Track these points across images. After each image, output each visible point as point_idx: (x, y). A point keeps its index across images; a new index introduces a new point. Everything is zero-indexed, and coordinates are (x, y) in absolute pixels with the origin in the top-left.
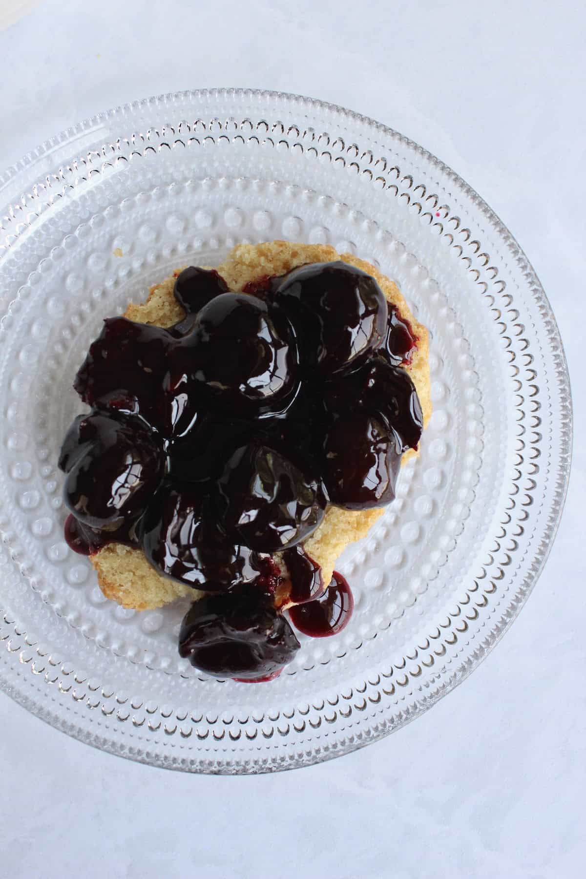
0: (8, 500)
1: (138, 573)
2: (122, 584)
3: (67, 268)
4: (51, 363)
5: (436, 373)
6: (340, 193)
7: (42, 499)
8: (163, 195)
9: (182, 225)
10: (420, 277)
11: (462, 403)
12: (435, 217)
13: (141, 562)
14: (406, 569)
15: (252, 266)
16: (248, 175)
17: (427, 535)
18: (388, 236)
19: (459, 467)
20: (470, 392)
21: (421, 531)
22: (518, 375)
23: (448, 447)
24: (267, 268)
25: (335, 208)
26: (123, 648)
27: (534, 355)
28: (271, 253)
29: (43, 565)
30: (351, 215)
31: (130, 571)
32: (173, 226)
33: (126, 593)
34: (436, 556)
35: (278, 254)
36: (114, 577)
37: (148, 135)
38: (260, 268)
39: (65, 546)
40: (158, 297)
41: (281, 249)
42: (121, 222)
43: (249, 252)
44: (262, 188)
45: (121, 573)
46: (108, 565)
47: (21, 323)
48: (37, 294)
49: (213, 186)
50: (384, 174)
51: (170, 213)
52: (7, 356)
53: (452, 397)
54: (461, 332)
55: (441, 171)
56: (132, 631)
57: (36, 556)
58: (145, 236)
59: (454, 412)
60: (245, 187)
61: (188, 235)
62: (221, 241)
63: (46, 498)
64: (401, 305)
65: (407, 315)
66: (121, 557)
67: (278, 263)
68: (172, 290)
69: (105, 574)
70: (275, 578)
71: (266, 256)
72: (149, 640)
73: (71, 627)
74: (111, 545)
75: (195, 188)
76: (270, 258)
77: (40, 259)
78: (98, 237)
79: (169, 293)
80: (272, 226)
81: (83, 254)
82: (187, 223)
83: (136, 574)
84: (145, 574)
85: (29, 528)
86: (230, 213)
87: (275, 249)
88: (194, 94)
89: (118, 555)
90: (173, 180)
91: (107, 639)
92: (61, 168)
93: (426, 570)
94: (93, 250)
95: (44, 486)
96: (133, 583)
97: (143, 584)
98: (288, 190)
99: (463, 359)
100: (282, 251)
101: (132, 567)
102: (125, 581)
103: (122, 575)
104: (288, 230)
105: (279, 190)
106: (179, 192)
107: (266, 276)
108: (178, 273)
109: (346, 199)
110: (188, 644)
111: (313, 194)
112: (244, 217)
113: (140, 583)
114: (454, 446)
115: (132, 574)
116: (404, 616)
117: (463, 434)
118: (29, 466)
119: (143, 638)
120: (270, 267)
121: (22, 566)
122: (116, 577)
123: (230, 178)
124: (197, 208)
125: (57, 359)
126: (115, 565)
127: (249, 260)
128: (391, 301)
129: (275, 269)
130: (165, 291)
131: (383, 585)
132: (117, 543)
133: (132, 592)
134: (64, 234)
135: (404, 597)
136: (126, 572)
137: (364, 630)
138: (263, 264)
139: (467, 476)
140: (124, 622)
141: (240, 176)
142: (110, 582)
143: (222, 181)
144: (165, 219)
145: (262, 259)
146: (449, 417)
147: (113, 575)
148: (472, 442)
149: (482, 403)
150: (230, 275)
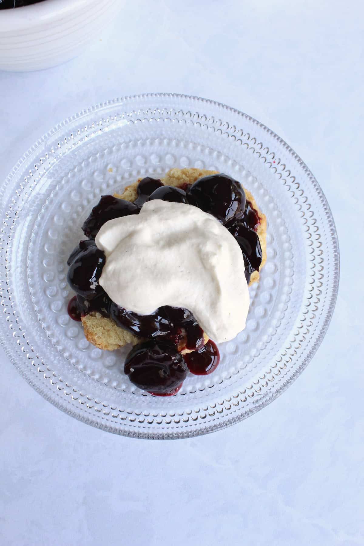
0: (40, 291)
1: (107, 328)
2: (97, 333)
3: (83, 177)
4: (70, 223)
5: (270, 243)
6: (225, 150)
7: (57, 291)
8: (135, 145)
9: (144, 161)
10: (264, 195)
11: (283, 260)
12: (273, 164)
13: (108, 322)
14: (249, 344)
15: (178, 178)
16: (179, 139)
17: (261, 327)
18: (248, 174)
19: (280, 292)
20: (287, 254)
21: (258, 324)
22: (313, 245)
23: (274, 282)
24: (186, 180)
25: (222, 158)
26: (93, 373)
27: (321, 234)
28: (189, 173)
29: (54, 326)
30: (230, 162)
31: (102, 327)
32: (139, 160)
33: (99, 338)
34: (265, 338)
35: (192, 174)
36: (93, 329)
37: (131, 114)
38: (182, 179)
39: (67, 317)
40: (129, 191)
41: (194, 171)
42: (113, 157)
43: (177, 172)
44: (186, 146)
45: (97, 327)
46: (91, 323)
47: (57, 202)
48: (66, 189)
49: (161, 143)
50: (248, 142)
51: (138, 155)
52: (48, 218)
53: (278, 257)
54: (283, 223)
55: (277, 140)
56: (98, 365)
57: (51, 321)
58: (124, 164)
59: (278, 264)
60: (177, 145)
61: (147, 166)
62: (163, 170)
63: (60, 291)
64: (253, 202)
65: (256, 207)
66: (98, 319)
67: (192, 178)
68: (136, 188)
69: (88, 327)
70: (179, 336)
71: (186, 175)
72: (107, 371)
73: (66, 359)
74: (93, 313)
75: (151, 144)
76: (188, 175)
77: (70, 171)
78: (100, 164)
79: (135, 190)
80: (190, 164)
81: (92, 170)
82: (146, 159)
83: (105, 329)
84: (110, 329)
85: (49, 307)
86: (169, 157)
87: (191, 171)
88: (156, 95)
89: (96, 318)
90: (141, 138)
91: (85, 368)
92: (86, 126)
93: (260, 345)
94: (97, 170)
95: (59, 285)
96: (103, 333)
97: (108, 334)
98: (199, 148)
99: (284, 237)
100: (194, 173)
101: (103, 324)
102: (99, 331)
103: (97, 328)
104: (198, 166)
105: (194, 148)
106: (143, 144)
107: (185, 183)
108: (141, 180)
109: (228, 154)
110: (130, 365)
111: (212, 150)
112: (176, 159)
113: (106, 333)
114: (278, 282)
115: (103, 328)
116: (246, 368)
117: (283, 276)
118: (52, 273)
119: (104, 369)
120: (188, 180)
121: (44, 325)
122: (94, 329)
123: (170, 140)
124: (152, 153)
125: (73, 220)
126: (94, 323)
127: (177, 176)
128: (248, 200)
129: (190, 181)
130: (133, 188)
131: (236, 352)
132: (96, 312)
133: (102, 338)
134: (84, 160)
135: (247, 358)
136: (100, 327)
137: (224, 375)
138: (184, 178)
139: (284, 297)
140: (95, 360)
141: (175, 139)
142: (91, 331)
143: (165, 141)
144: (135, 157)
145: (184, 176)
146: (276, 266)
147: (93, 328)
148: (287, 280)
149: (294, 259)
150: (167, 183)
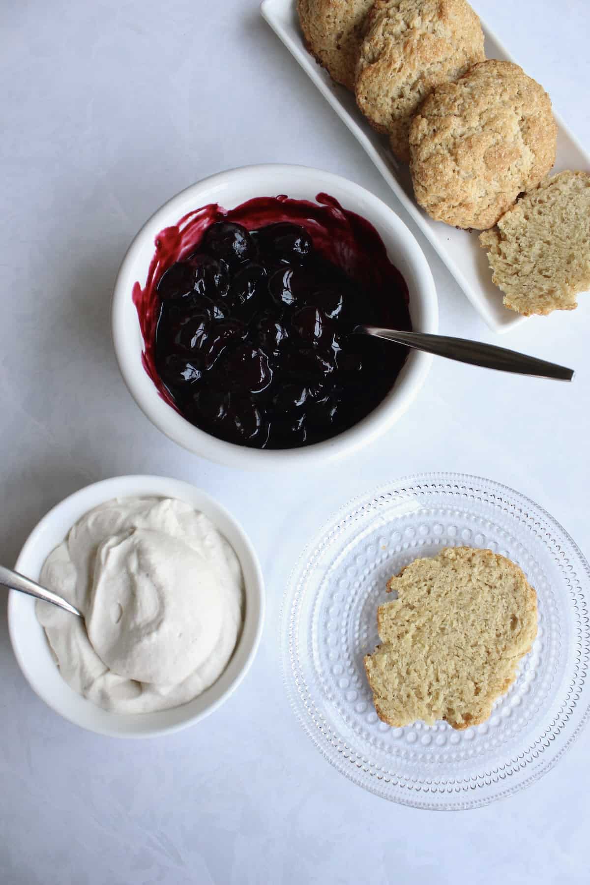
9: (413, 533)
14: (522, 707)
17: (533, 690)
18: (514, 539)
25: (488, 525)
27: (585, 595)
32: (408, 533)
34: (537, 700)
51: (407, 527)
58: (395, 538)
59: (545, 628)
60: (444, 514)
61: (416, 538)
62: (432, 541)
75: (420, 514)
80: (457, 533)
81: (365, 546)
82: (416, 532)
85: (337, 684)
86: (437, 527)
93: (532, 707)
94: (370, 545)
95: (345, 663)
98: (465, 517)
100: (467, 553)
104: (466, 537)
105: (461, 516)
112: (444, 529)
116: (522, 731)
117: (550, 639)
124: (421, 524)
131: (511, 715)
135: (522, 721)
139: (552, 660)
144: (404, 530)
148: (555, 643)
